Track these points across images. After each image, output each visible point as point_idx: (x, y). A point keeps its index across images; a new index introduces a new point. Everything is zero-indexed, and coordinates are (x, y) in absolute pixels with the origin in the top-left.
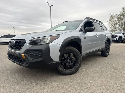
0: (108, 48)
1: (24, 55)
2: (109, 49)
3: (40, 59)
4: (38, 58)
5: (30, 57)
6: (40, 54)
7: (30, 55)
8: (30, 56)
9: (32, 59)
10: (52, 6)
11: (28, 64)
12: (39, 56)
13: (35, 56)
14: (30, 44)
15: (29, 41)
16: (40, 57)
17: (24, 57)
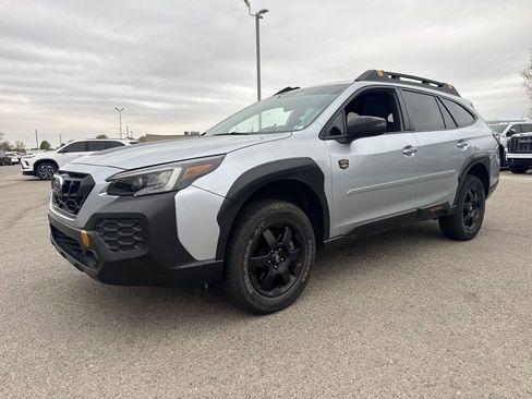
0: (474, 203)
1: (85, 232)
2: (480, 206)
3: (138, 252)
4: (131, 247)
5: (106, 241)
6: (137, 233)
7: (106, 233)
8: (106, 238)
9: (113, 250)
10: (265, 11)
11: (101, 266)
12: (136, 238)
13: (121, 238)
14: (109, 194)
15: (107, 181)
16: (137, 242)
17: (86, 242)
